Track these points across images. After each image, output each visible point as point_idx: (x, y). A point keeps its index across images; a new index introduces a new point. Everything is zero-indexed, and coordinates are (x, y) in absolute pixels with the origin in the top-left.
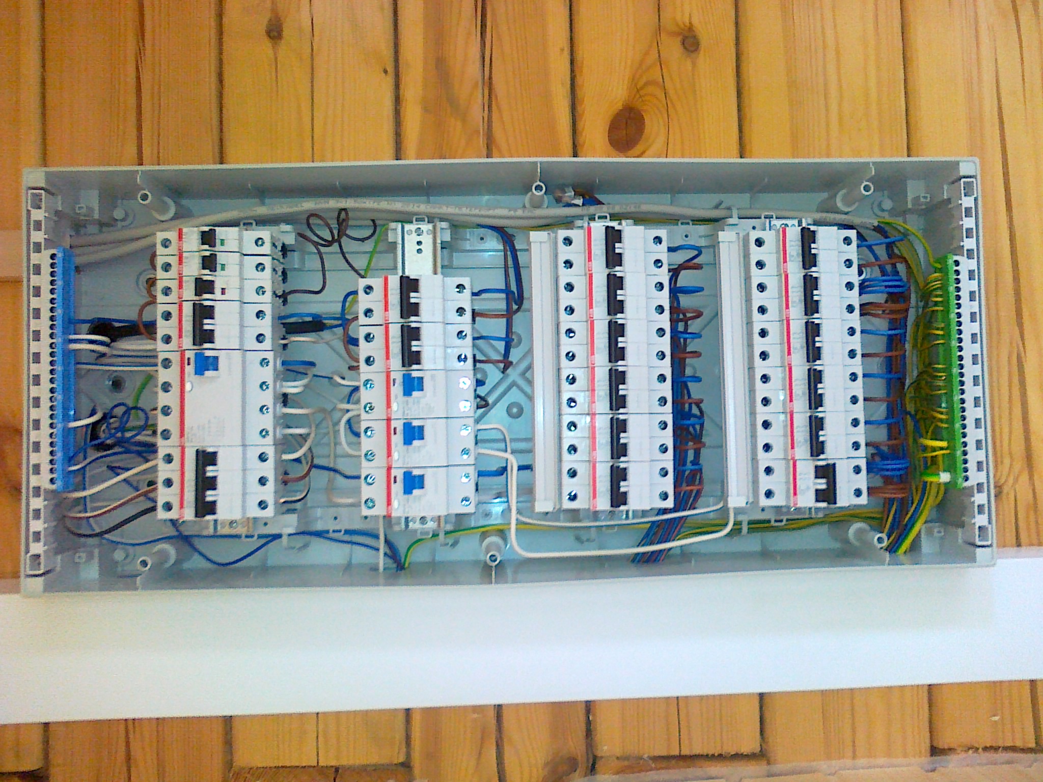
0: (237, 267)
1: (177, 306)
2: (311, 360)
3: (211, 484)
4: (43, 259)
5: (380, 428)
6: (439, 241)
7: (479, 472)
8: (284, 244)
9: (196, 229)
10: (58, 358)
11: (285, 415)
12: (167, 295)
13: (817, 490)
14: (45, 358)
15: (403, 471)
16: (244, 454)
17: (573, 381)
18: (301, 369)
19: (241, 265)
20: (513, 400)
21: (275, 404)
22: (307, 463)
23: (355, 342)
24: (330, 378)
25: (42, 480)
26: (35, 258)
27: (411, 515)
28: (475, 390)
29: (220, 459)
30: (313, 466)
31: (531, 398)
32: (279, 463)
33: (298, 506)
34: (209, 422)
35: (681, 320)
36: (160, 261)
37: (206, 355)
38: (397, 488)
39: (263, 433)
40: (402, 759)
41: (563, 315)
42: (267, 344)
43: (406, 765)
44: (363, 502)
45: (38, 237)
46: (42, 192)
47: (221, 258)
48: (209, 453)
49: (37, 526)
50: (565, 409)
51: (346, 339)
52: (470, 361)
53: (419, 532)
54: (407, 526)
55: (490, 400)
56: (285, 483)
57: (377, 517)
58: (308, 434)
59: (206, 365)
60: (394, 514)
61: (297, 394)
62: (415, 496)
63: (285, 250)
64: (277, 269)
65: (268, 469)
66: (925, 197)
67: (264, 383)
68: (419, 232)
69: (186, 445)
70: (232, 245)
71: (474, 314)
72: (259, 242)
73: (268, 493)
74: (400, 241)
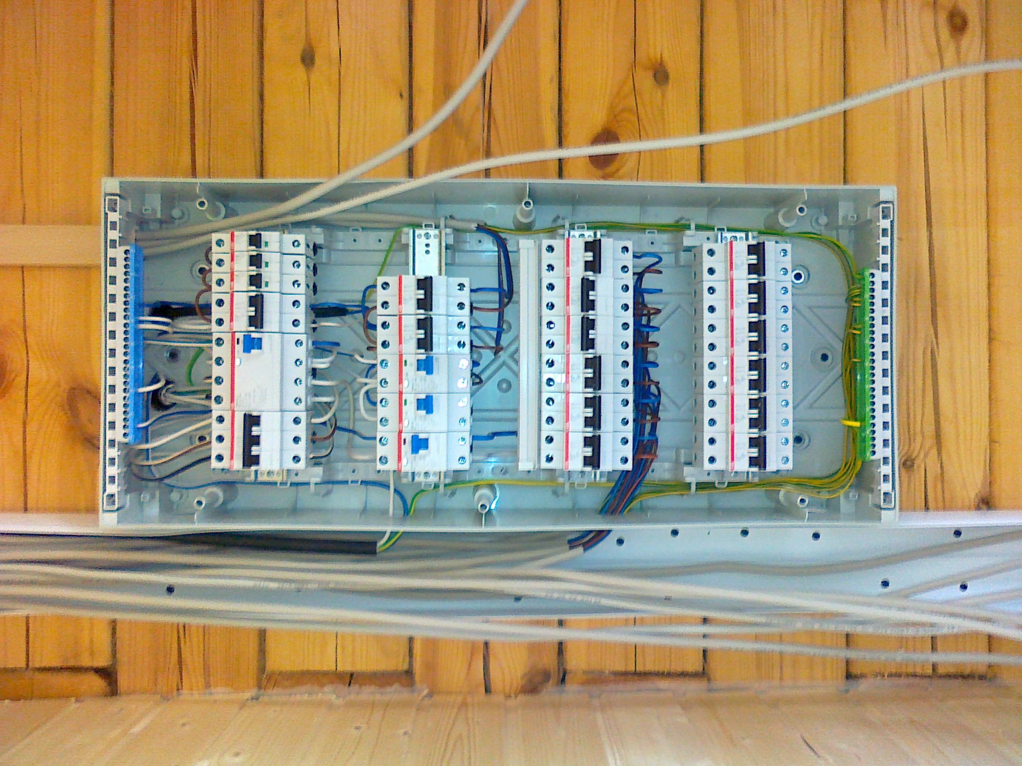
0: (278, 265)
1: (229, 296)
2: (336, 341)
3: (256, 441)
4: (118, 253)
5: (393, 400)
6: (444, 244)
7: (473, 436)
8: (314, 244)
9: (245, 233)
10: (131, 336)
11: (315, 386)
12: (219, 285)
13: (750, 458)
14: (120, 335)
15: (411, 434)
16: (282, 417)
17: (551, 364)
18: (328, 347)
19: (281, 262)
20: (503, 377)
21: (307, 378)
22: (331, 427)
23: (374, 327)
24: (351, 356)
25: (117, 434)
26: (111, 253)
27: (417, 470)
28: (472, 370)
29: (263, 420)
30: (337, 428)
31: (517, 375)
32: (309, 424)
33: (323, 460)
34: (254, 391)
35: (645, 315)
36: (214, 258)
37: (252, 337)
38: (406, 449)
39: (297, 401)
40: (406, 667)
41: (545, 310)
42: (302, 328)
43: (409, 673)
44: (378, 458)
45: (114, 235)
46: (118, 198)
47: (265, 257)
48: (254, 416)
49: (112, 471)
50: (545, 387)
51: (366, 325)
52: (468, 346)
53: (423, 484)
54: (413, 479)
55: (483, 377)
56: (314, 442)
57: (388, 472)
58: (333, 402)
59: (252, 344)
60: (403, 470)
61: (325, 369)
62: (421, 456)
63: (316, 248)
64: (309, 265)
65: (301, 430)
66: (853, 217)
67: (298, 360)
68: (427, 236)
69: (235, 409)
70: (274, 246)
71: (472, 308)
72: (295, 243)
73: (301, 449)
74: (411, 244)
